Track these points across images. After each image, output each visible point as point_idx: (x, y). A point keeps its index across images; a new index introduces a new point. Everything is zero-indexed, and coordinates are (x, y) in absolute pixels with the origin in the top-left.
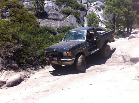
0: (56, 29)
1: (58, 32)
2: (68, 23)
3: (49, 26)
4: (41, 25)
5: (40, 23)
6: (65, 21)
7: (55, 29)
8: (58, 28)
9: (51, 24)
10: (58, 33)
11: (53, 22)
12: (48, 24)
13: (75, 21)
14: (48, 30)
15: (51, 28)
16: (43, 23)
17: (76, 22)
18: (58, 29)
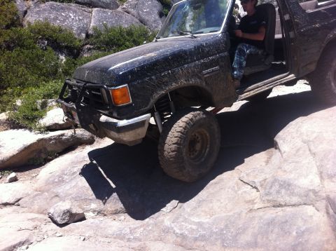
0: (84, 35)
1: (88, 46)
2: (129, 17)
3: (57, 24)
4: (28, 19)
5: (25, 12)
6: (119, 9)
7: (79, 35)
8: (90, 32)
9: (67, 18)
10: (89, 49)
11: (75, 12)
12: (56, 19)
13: (156, 12)
14: (47, 39)
15: (61, 30)
16: (38, 13)
17: (157, 17)
18: (88, 36)
